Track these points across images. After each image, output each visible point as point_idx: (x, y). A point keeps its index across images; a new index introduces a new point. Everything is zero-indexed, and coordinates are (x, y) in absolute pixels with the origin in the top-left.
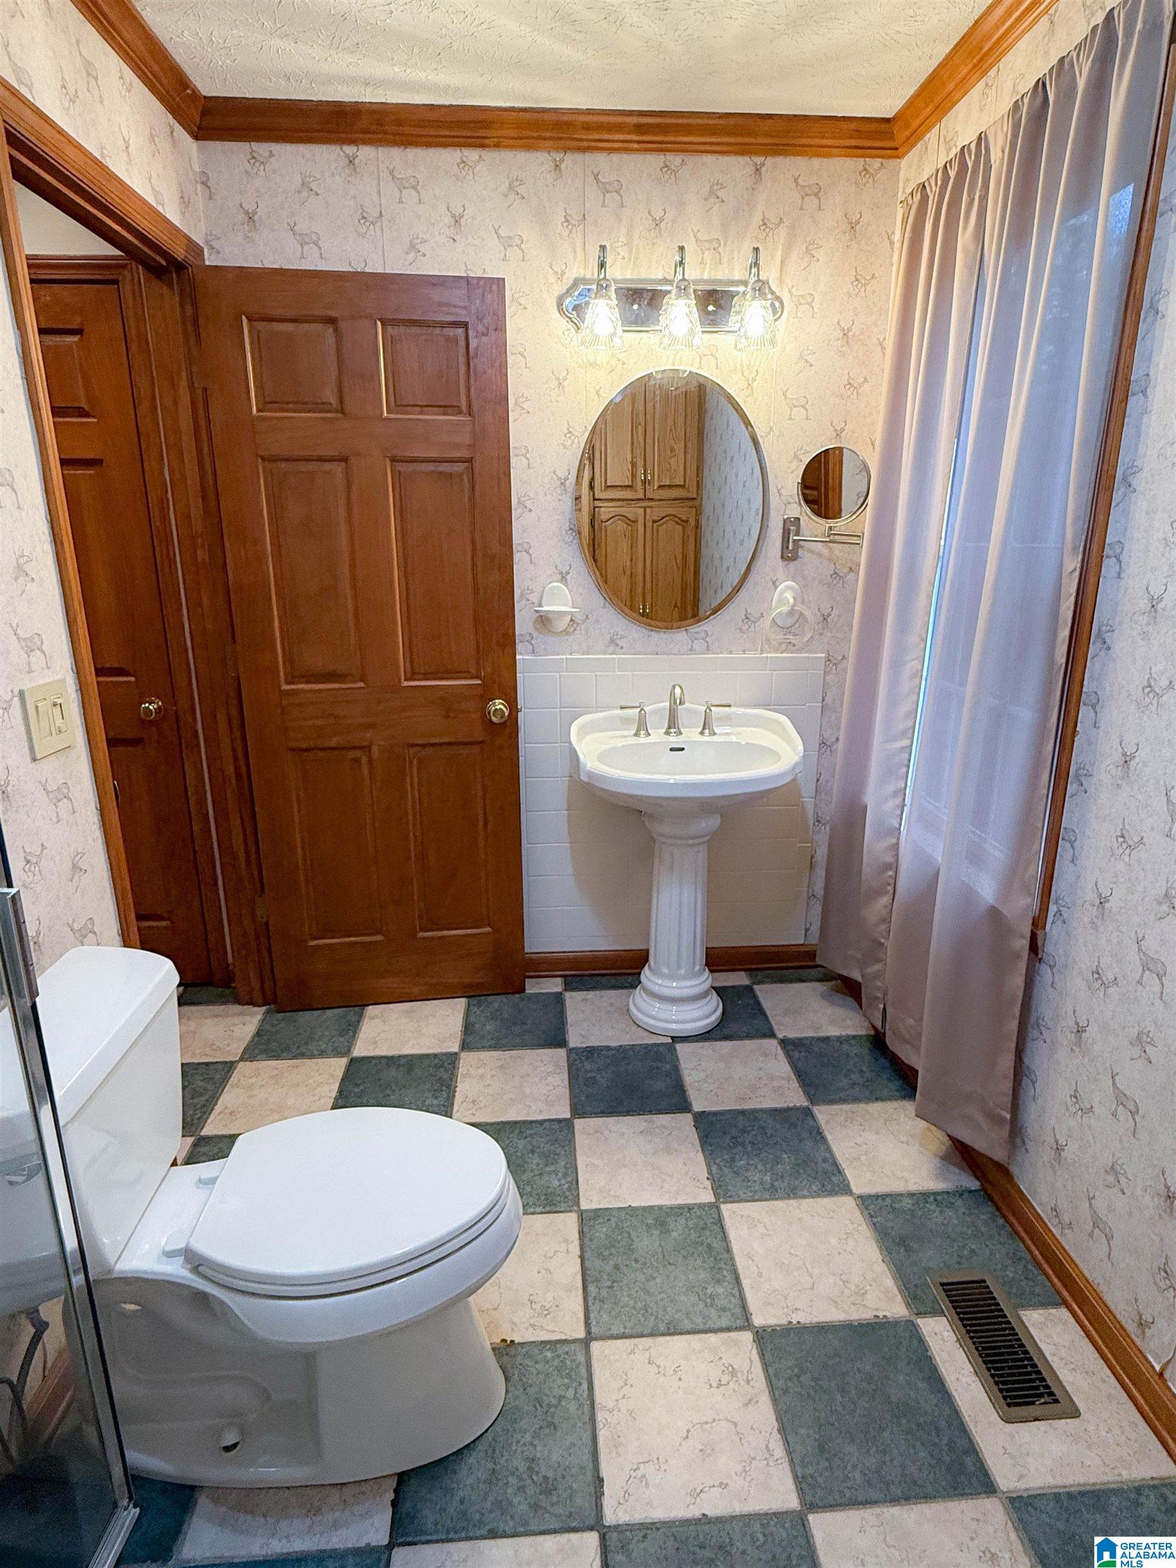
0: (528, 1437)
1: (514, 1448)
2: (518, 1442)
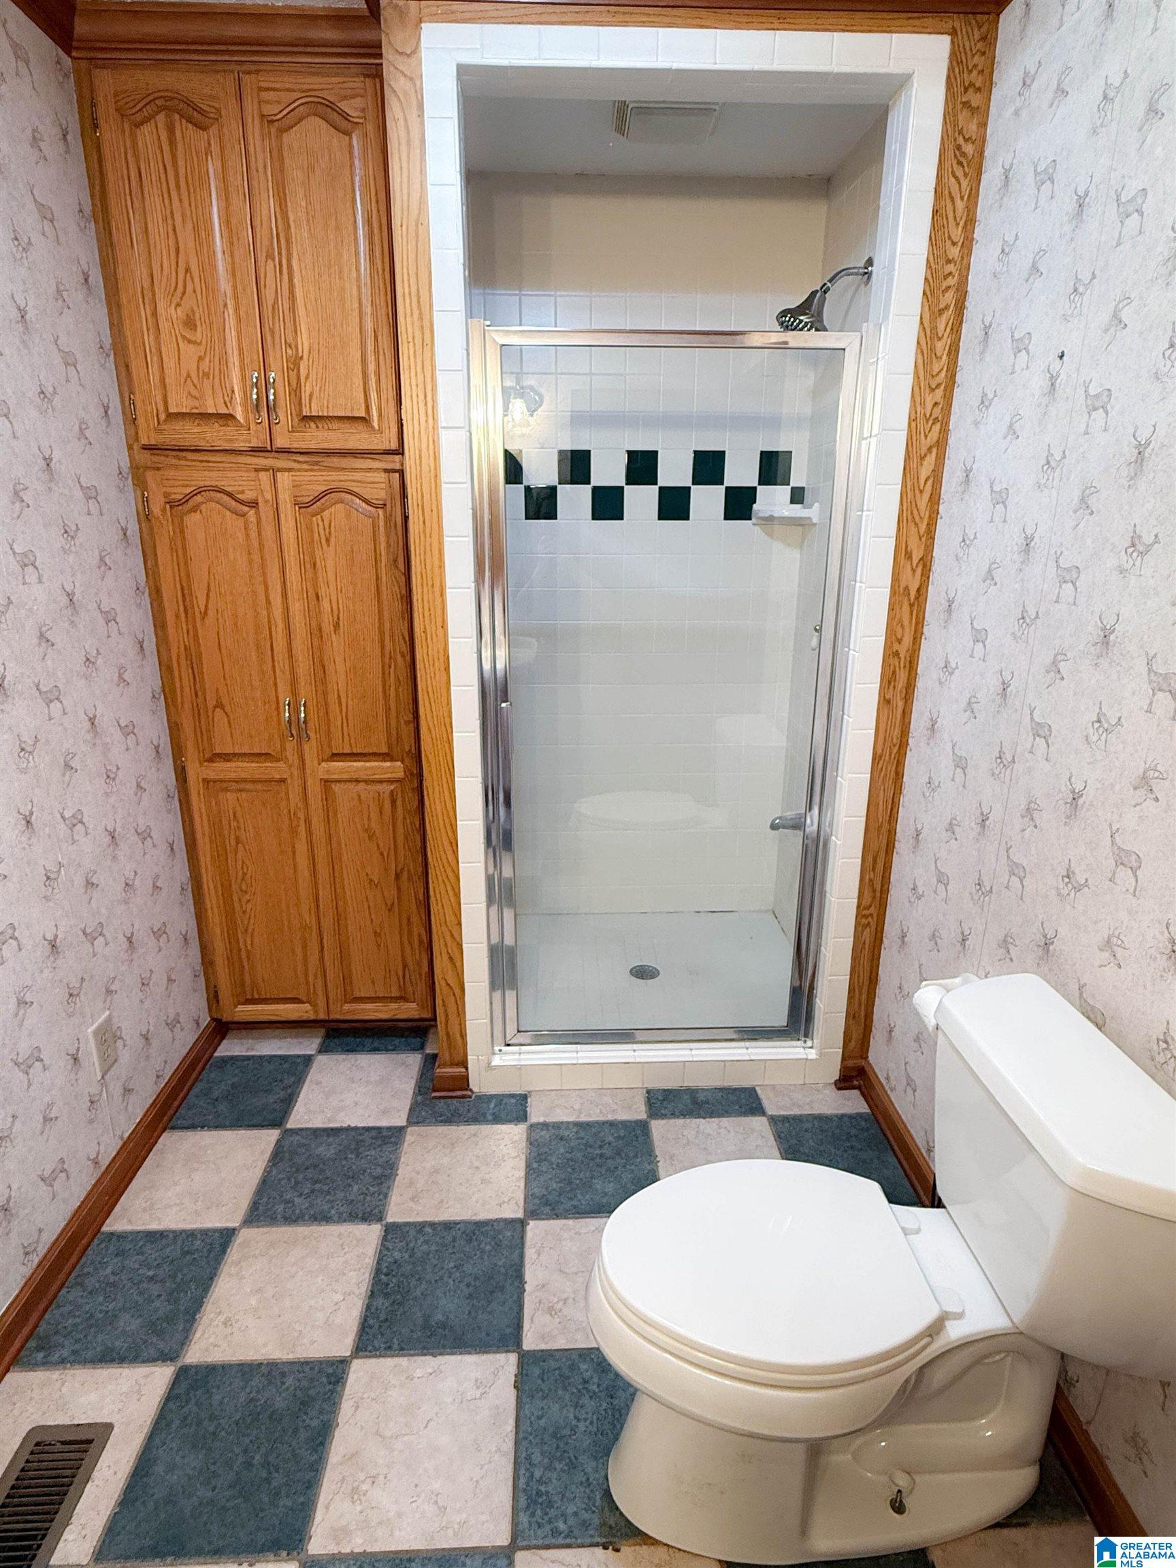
0: (582, 1426)
1: (595, 1417)
2: (591, 1423)
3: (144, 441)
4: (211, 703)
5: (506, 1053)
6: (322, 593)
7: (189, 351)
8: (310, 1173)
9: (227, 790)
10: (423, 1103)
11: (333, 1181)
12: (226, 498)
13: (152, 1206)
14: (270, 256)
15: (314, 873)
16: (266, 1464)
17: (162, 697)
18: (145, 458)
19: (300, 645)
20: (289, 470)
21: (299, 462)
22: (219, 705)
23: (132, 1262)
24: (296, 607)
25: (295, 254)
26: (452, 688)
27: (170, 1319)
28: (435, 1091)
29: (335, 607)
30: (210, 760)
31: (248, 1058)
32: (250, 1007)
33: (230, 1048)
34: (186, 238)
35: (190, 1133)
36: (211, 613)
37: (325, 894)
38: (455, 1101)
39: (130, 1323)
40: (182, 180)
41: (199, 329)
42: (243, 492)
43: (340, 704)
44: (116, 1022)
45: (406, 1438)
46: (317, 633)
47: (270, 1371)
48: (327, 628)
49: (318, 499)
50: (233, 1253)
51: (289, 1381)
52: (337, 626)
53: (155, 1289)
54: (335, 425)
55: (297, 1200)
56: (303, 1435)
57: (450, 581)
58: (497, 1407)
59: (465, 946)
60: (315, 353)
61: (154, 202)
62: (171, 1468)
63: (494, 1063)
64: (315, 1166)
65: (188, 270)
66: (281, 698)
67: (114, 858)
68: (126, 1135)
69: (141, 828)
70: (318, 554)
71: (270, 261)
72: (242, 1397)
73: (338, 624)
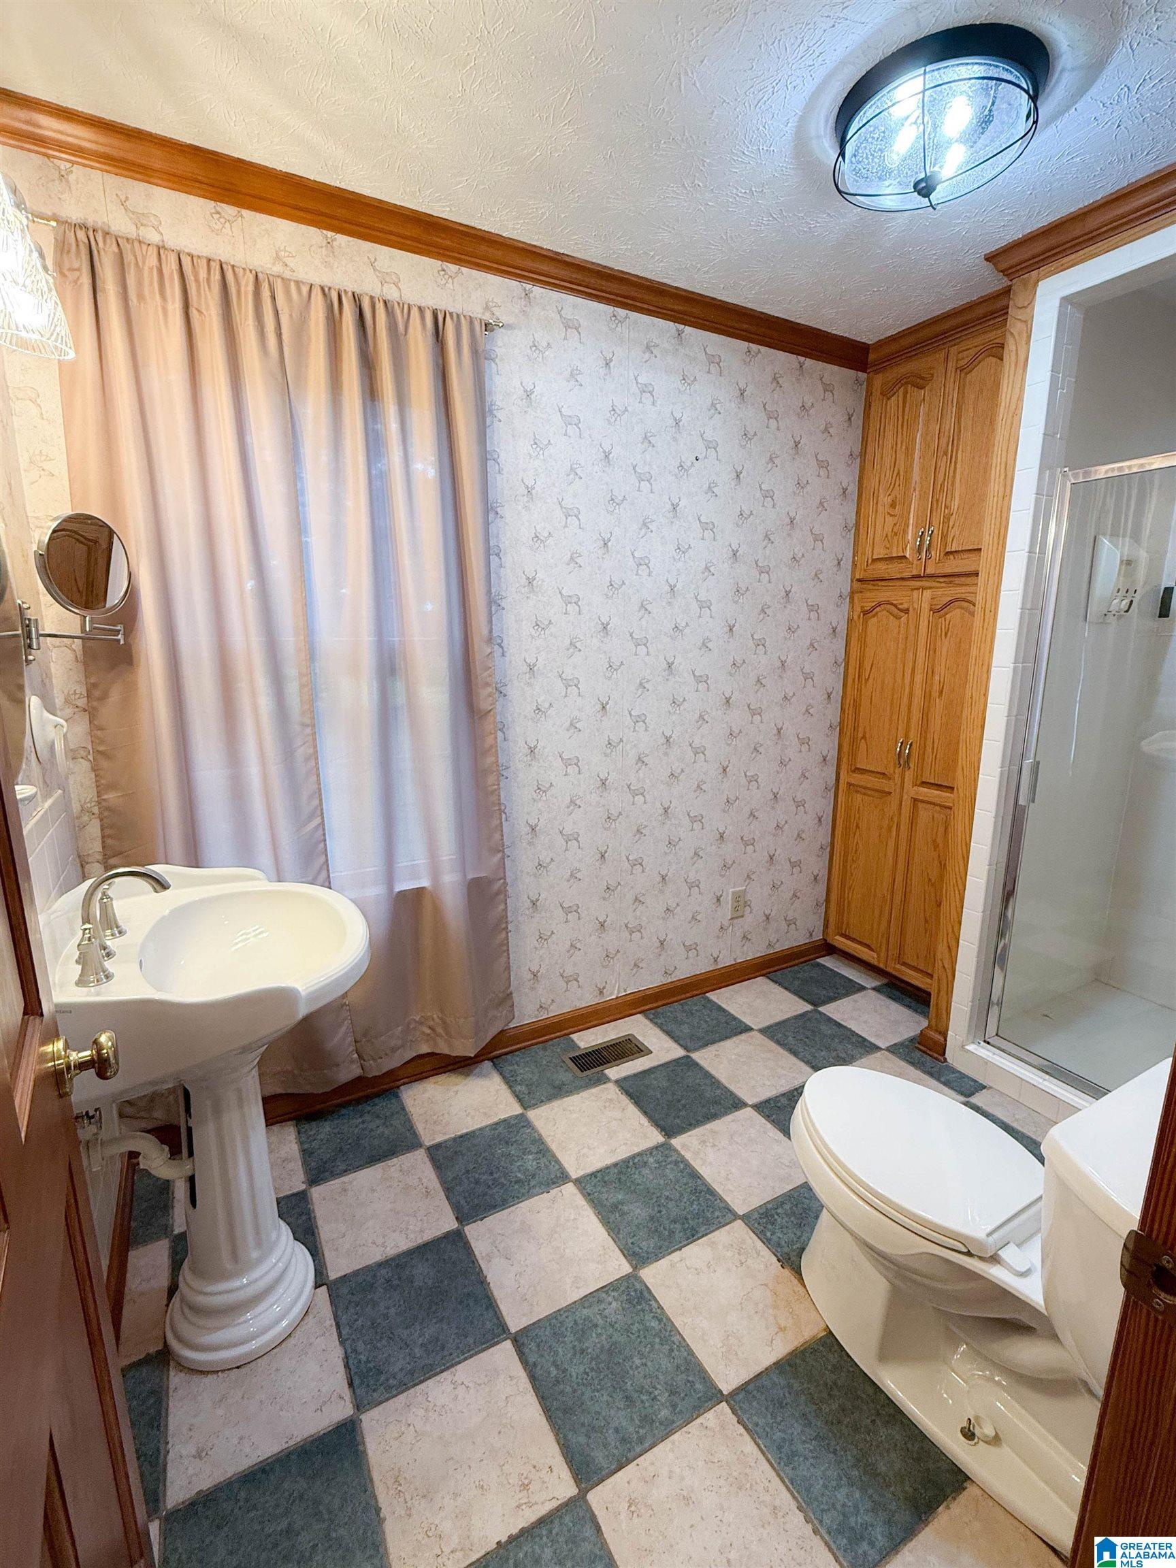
3: (857, 577)
4: (860, 735)
5: (982, 1047)
6: (936, 670)
7: (890, 520)
8: (809, 1033)
9: (857, 792)
10: (907, 1047)
11: (816, 1042)
12: (893, 608)
13: (730, 999)
14: (946, 454)
15: (896, 862)
16: (684, 1106)
17: (838, 729)
18: (857, 585)
19: (917, 702)
20: (930, 588)
21: (941, 582)
22: (864, 737)
23: (705, 1012)
24: (919, 678)
25: (960, 450)
26: (984, 741)
27: (699, 1039)
28: (919, 1043)
29: (942, 680)
30: (854, 771)
31: (832, 970)
32: (842, 939)
33: (827, 962)
34: (901, 456)
35: (772, 983)
36: (871, 680)
37: (899, 879)
38: (928, 1058)
39: (686, 1029)
40: (905, 423)
41: (897, 507)
42: (902, 604)
43: (933, 747)
44: (748, 897)
45: (740, 1147)
46: (928, 697)
47: (715, 1083)
48: (935, 694)
49: (946, 606)
50: (743, 1036)
51: (718, 1092)
52: (941, 692)
53: (704, 1025)
54: (966, 556)
55: (790, 1038)
56: (705, 1110)
57: (995, 661)
58: (790, 1176)
59: (961, 941)
60: (960, 511)
61: (889, 442)
62: (655, 1079)
63: (967, 1047)
64: (813, 1031)
65: (898, 473)
66: (899, 736)
67: (773, 808)
68: (738, 961)
69: (798, 799)
70: (939, 643)
71: (945, 457)
72: (698, 1081)
73: (942, 691)
